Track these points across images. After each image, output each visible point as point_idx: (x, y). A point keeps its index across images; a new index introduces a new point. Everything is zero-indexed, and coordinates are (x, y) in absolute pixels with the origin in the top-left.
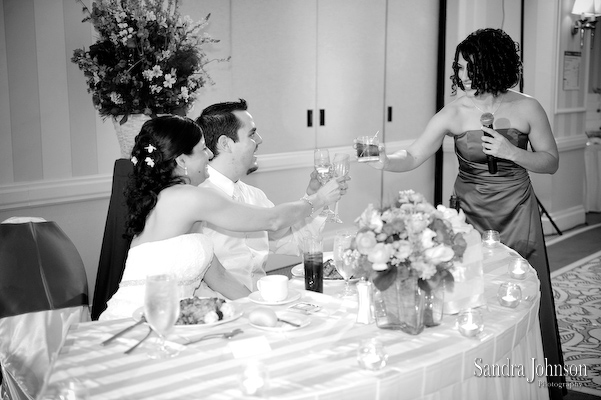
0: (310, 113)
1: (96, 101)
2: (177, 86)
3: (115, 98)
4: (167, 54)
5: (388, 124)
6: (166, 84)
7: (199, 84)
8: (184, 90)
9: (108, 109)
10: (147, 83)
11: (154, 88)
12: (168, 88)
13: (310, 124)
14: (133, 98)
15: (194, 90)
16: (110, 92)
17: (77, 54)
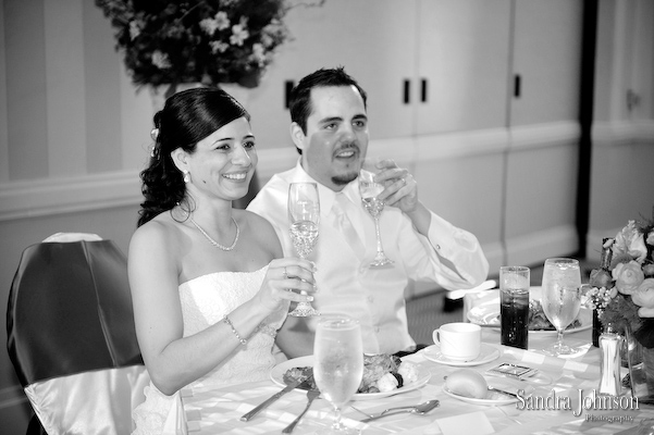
0: (407, 84)
1: (129, 63)
2: (249, 43)
3: (159, 60)
5: (515, 102)
6: (234, 40)
7: (278, 40)
8: (258, 48)
9: (146, 74)
10: (207, 38)
11: (219, 46)
12: (236, 45)
13: (406, 99)
14: (187, 60)
15: (271, 48)
16: (151, 50)
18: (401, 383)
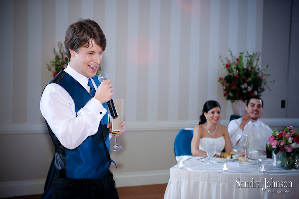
2: (253, 91)
3: (231, 94)
4: (250, 79)
6: (248, 90)
9: (229, 98)
10: (242, 89)
11: (244, 91)
15: (260, 92)
17: (221, 79)
18: (232, 158)
